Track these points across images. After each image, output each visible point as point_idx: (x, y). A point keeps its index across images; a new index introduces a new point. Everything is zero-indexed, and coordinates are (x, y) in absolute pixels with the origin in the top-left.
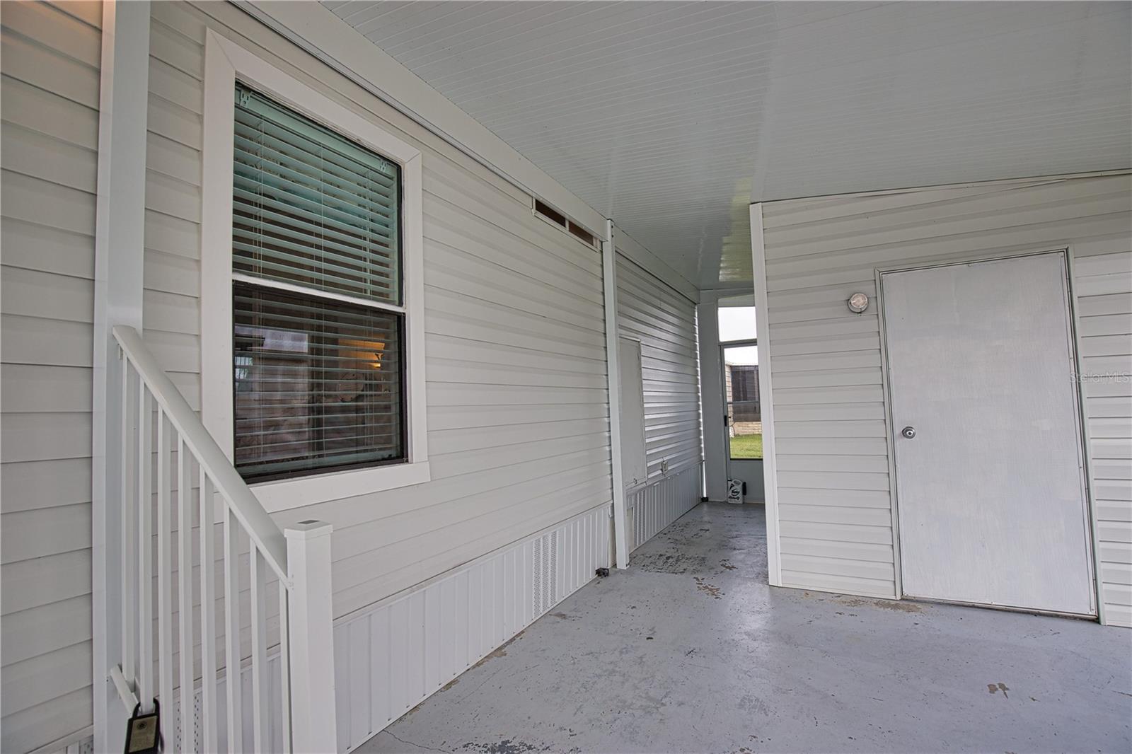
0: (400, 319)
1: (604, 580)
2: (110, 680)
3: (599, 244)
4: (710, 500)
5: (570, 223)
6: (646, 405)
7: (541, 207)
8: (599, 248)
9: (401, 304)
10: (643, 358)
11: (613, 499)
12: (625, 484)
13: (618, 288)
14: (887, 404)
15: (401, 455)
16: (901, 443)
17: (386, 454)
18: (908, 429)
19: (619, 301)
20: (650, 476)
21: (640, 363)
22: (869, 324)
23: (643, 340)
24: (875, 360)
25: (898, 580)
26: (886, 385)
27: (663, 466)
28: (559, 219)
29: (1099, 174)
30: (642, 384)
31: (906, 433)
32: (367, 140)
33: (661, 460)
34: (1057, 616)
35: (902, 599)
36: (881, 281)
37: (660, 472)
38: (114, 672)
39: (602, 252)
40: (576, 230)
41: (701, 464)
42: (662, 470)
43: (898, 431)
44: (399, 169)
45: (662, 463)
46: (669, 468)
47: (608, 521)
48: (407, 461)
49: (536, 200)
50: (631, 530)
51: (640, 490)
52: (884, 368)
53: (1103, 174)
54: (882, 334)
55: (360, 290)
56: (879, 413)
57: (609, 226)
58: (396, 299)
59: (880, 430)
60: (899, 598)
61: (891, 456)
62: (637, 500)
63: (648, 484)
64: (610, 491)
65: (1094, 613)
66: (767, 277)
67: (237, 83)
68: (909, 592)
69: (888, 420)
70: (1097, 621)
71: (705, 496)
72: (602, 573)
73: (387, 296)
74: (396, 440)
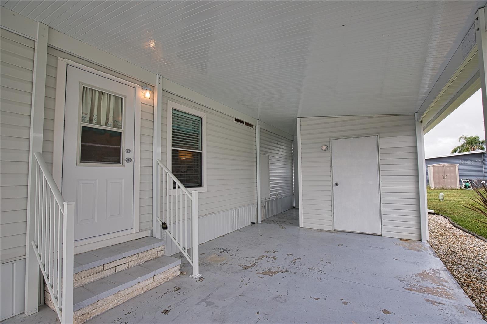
0: (201, 154)
1: (253, 225)
2: (157, 219)
3: (255, 127)
4: (296, 207)
5: (246, 123)
6: (270, 175)
7: (237, 120)
8: (255, 128)
9: (201, 150)
10: (269, 160)
11: (257, 202)
12: (261, 198)
13: (261, 139)
14: (332, 176)
15: (201, 185)
16: (335, 187)
17: (198, 185)
18: (337, 183)
19: (261, 143)
20: (271, 197)
21: (268, 162)
22: (327, 153)
23: (270, 154)
24: (329, 164)
25: (333, 225)
26: (331, 171)
27: (277, 195)
28: (242, 122)
29: (385, 115)
30: (269, 168)
31: (336, 184)
32: (195, 114)
33: (276, 192)
34: (373, 235)
35: (334, 231)
36: (331, 142)
37: (275, 196)
38: (157, 218)
39: (256, 129)
40: (247, 124)
41: (293, 195)
42: (276, 196)
43: (334, 184)
44: (201, 118)
45: (276, 194)
46: (279, 195)
47: (256, 209)
48: (202, 187)
49: (235, 119)
50: (263, 213)
51: (267, 201)
52: (331, 166)
53: (387, 115)
54: (331, 156)
55: (192, 147)
56: (329, 179)
57: (258, 122)
58: (200, 149)
59: (329, 184)
60: (333, 230)
61: (332, 191)
62: (266, 204)
63: (270, 199)
64: (256, 200)
65: (381, 234)
66: (301, 139)
67: (172, 109)
68: (336, 229)
69: (332, 181)
70: (381, 236)
71: (294, 206)
72: (253, 223)
73: (198, 148)
74: (199, 182)
